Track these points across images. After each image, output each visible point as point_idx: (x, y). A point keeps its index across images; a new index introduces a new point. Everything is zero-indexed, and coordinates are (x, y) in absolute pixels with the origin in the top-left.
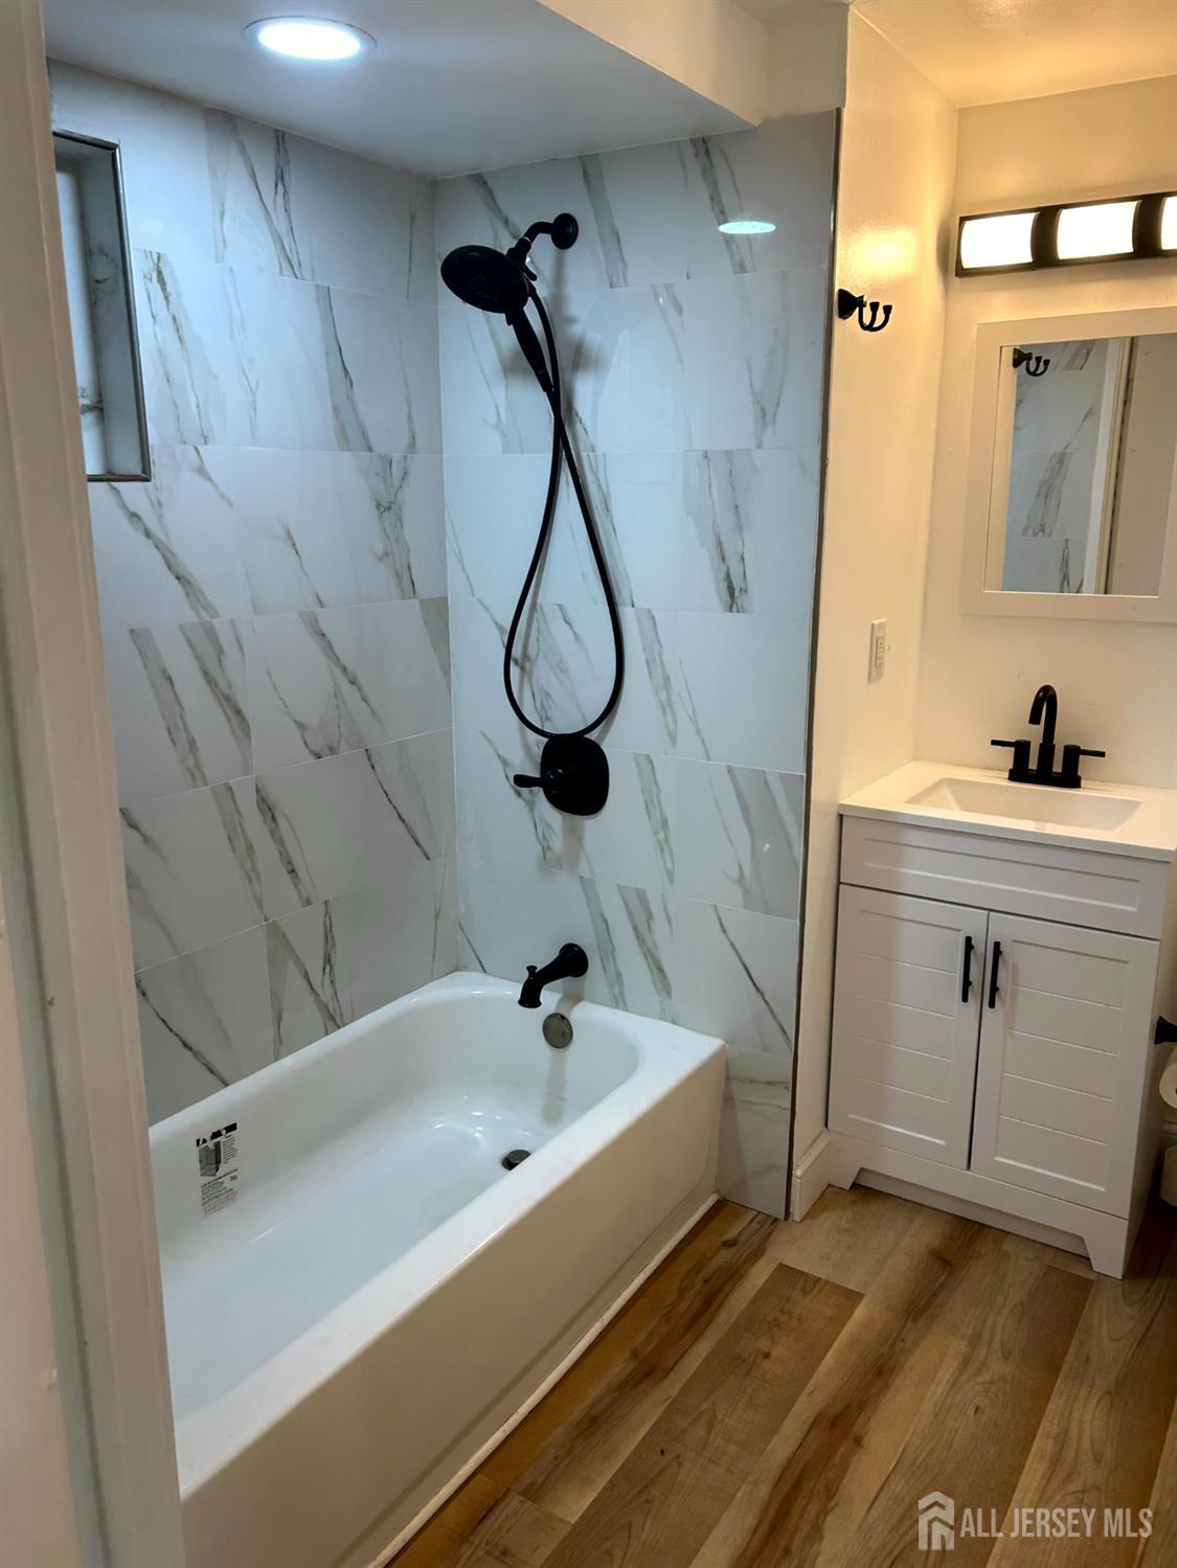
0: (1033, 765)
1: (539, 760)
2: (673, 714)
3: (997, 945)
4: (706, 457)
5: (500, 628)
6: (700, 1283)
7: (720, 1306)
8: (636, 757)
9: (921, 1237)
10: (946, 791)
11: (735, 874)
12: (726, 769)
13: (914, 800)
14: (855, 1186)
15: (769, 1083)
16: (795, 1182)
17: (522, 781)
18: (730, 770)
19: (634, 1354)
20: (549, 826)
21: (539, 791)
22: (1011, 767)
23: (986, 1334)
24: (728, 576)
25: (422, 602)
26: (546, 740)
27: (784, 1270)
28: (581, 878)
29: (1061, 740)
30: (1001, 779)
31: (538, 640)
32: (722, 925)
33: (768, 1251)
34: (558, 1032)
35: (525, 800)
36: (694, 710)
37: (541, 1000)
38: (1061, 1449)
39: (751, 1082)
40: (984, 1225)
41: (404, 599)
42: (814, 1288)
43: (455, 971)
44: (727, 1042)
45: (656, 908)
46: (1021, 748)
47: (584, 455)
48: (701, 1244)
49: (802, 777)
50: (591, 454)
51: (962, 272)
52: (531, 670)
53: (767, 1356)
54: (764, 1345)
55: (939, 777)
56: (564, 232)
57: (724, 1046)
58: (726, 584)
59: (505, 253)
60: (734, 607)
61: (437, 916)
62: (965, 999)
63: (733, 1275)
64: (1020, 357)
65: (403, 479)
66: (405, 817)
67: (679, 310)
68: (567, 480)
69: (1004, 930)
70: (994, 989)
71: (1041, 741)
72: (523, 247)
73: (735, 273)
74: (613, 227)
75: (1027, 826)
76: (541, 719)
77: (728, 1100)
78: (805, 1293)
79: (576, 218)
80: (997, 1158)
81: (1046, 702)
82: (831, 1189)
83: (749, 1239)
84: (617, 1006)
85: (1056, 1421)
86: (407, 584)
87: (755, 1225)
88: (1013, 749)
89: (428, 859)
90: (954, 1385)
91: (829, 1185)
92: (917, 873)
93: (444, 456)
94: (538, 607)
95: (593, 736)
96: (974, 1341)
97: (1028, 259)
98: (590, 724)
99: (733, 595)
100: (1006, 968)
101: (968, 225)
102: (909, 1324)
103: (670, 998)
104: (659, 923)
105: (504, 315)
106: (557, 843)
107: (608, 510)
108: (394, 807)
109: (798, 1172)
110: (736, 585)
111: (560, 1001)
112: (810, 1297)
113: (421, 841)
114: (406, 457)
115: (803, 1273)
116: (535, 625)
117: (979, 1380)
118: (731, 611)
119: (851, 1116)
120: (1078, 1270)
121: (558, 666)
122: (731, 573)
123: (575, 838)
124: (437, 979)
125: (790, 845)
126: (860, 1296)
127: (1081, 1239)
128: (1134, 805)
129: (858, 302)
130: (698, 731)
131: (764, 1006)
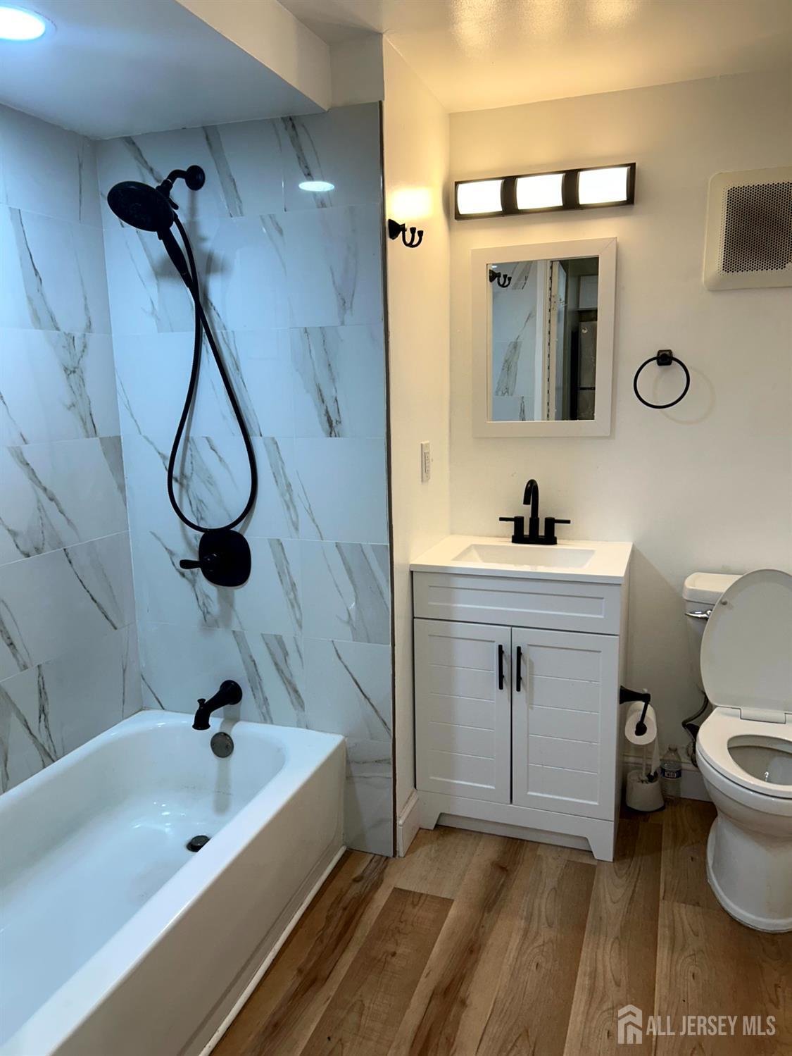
0: (526, 532)
1: (197, 549)
2: (295, 509)
3: (519, 649)
4: (306, 332)
5: (163, 457)
6: (341, 911)
7: (356, 927)
8: (270, 541)
9: (485, 854)
10: (474, 553)
11: (346, 618)
12: (335, 545)
13: (457, 558)
14: (437, 826)
15: (376, 761)
16: (399, 829)
17: (186, 564)
18: (337, 545)
19: (300, 971)
20: (207, 596)
21: (198, 571)
22: (513, 534)
23: (536, 912)
24: (327, 412)
25: (101, 439)
26: (201, 534)
27: (399, 893)
28: (234, 632)
29: (542, 515)
30: (508, 542)
31: (192, 463)
32: (338, 655)
33: (385, 881)
34: (222, 746)
35: (187, 579)
36: (310, 506)
37: (210, 723)
38: (595, 981)
39: (364, 763)
40: (524, 840)
41: (88, 437)
42: (419, 900)
43: (140, 710)
44: (346, 737)
45: (291, 648)
46: (518, 521)
47: (218, 332)
48: (338, 884)
49: (387, 546)
50: (224, 331)
51: (459, 217)
52: (188, 485)
53: (394, 954)
54: (390, 947)
55: (469, 545)
56: (195, 178)
57: (344, 739)
58: (326, 418)
59: (155, 187)
60: (333, 433)
61: (124, 671)
62: (501, 687)
63: (363, 901)
64: (493, 276)
65: (83, 351)
66: (96, 598)
67: (281, 232)
68: (207, 352)
69: (521, 638)
70: (519, 679)
71: (530, 516)
72: (167, 186)
73: (318, 207)
74: (230, 176)
75: (526, 568)
76: (197, 519)
77: (349, 778)
78: (414, 905)
79: (204, 170)
80: (529, 793)
81: (531, 492)
82: (421, 831)
83: (371, 874)
84: (265, 721)
85: (588, 964)
86: (90, 427)
87: (373, 864)
88: (513, 522)
89: (116, 628)
90: (520, 951)
91: (420, 829)
92: (465, 605)
93: (113, 335)
94: (190, 439)
95: (237, 529)
96: (529, 919)
97: (500, 209)
98: (234, 521)
99: (331, 426)
100: (525, 663)
101: (460, 186)
102: (486, 915)
103: (304, 710)
104: (293, 659)
105: (156, 233)
106: (215, 608)
107: (238, 370)
108: (88, 592)
109: (400, 822)
110: (333, 418)
111: (222, 723)
112: (417, 908)
113: (110, 617)
114: (85, 335)
115: (410, 892)
116: (189, 453)
117: (536, 945)
118: (331, 436)
119: (432, 778)
120: (586, 860)
121: (208, 481)
122: (329, 409)
123: (228, 603)
124: (127, 718)
125: (381, 593)
126: (453, 901)
127: (586, 839)
128: (592, 552)
129: (402, 228)
130: (313, 520)
131: (371, 707)
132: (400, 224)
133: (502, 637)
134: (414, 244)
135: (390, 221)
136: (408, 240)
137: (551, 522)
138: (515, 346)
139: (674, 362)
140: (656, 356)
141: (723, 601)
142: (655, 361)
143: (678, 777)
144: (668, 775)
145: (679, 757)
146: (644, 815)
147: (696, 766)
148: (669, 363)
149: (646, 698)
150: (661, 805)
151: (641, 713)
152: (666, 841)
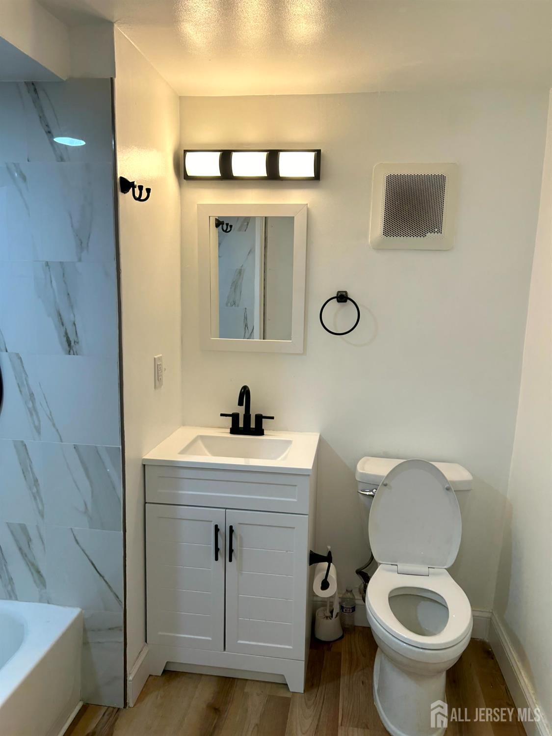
0: (241, 425)
2: (37, 417)
3: (231, 527)
4: (47, 265)
8: (14, 444)
9: (202, 697)
10: (201, 445)
11: (82, 508)
12: (73, 447)
13: (183, 452)
14: (165, 672)
15: (110, 629)
16: (128, 683)
18: (75, 447)
22: (231, 427)
24: (66, 334)
29: (253, 413)
30: (226, 433)
32: (76, 540)
36: (51, 412)
39: (99, 630)
40: (235, 679)
44: (83, 609)
45: (33, 535)
46: (235, 417)
49: (120, 448)
51: (187, 178)
55: (194, 436)
57: (81, 612)
58: (65, 338)
60: (72, 352)
67: (25, 179)
69: (234, 518)
70: (231, 551)
71: (244, 413)
73: (58, 161)
77: (86, 644)
80: (239, 642)
81: (245, 394)
82: (151, 677)
84: (10, 598)
87: (105, 718)
88: (231, 418)
91: (150, 675)
97: (219, 174)
99: (70, 345)
100: (236, 538)
101: (188, 154)
103: (46, 587)
104: (36, 544)
109: (130, 678)
110: (72, 338)
118: (70, 354)
119: (160, 633)
120: (282, 693)
122: (68, 331)
125: (114, 488)
127: (283, 675)
128: (289, 442)
129: (132, 185)
130: (54, 425)
131: (104, 583)
132: (131, 181)
133: (218, 518)
134: (142, 198)
135: (121, 178)
137: (259, 418)
139: (348, 300)
140: (336, 296)
141: (385, 483)
142: (336, 299)
143: (353, 611)
144: (346, 610)
145: (353, 595)
146: (328, 644)
147: (364, 602)
148: (345, 301)
149: (328, 559)
150: (340, 634)
151: (325, 572)
152: (344, 668)
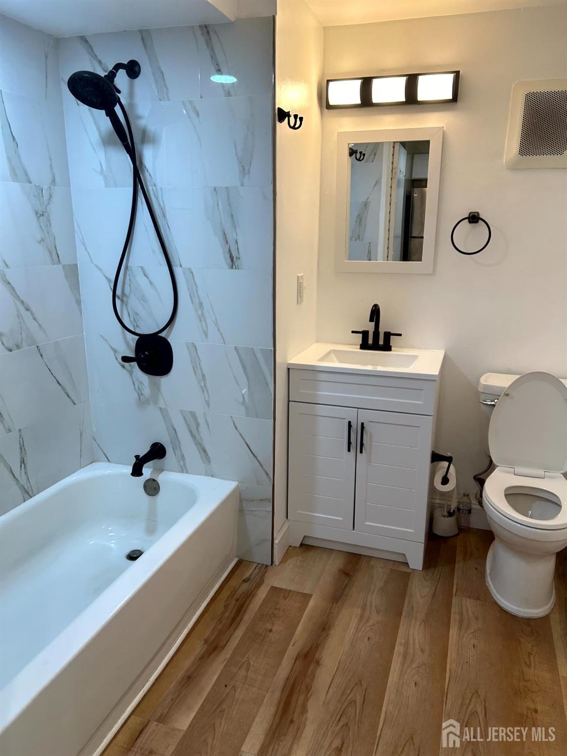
0: (370, 342)
1: (134, 348)
2: (205, 321)
3: (362, 424)
4: (215, 190)
5: (109, 280)
6: (234, 602)
7: (245, 612)
8: (187, 344)
9: (334, 564)
10: (333, 356)
11: (241, 400)
12: (234, 348)
13: (322, 359)
14: (302, 545)
15: (261, 500)
16: (275, 546)
17: (126, 359)
18: (236, 349)
19: (206, 641)
20: (141, 383)
21: (135, 364)
22: (361, 343)
23: (368, 604)
24: (230, 250)
25: (64, 266)
26: (137, 337)
27: (274, 589)
28: (160, 408)
29: (382, 330)
30: (357, 349)
31: (130, 285)
32: (235, 425)
33: (265, 581)
34: (152, 488)
35: (127, 370)
36: (216, 319)
37: (143, 472)
38: (407, 648)
39: (252, 501)
40: (361, 555)
41: (54, 264)
42: (288, 595)
43: (92, 463)
44: (240, 483)
45: (201, 421)
46: (365, 334)
47: (150, 188)
48: (233, 583)
49: (272, 350)
50: (154, 188)
51: (329, 107)
52: (127, 302)
53: (271, 631)
54: (268, 626)
55: (330, 350)
56: (133, 70)
57: (238, 485)
58: (229, 255)
59: (103, 76)
60: (234, 266)
61: (81, 434)
62: (349, 450)
63: (249, 595)
64: (352, 152)
65: (50, 199)
66: (60, 382)
67: (198, 115)
68: (142, 203)
69: (364, 416)
70: (362, 444)
71: (374, 330)
72: (112, 75)
73: (226, 96)
74: (160, 68)
75: (369, 368)
76: (134, 327)
77: (241, 511)
78: (285, 598)
79: (138, 62)
80: (367, 523)
81: (375, 314)
82: (291, 548)
83: (255, 577)
84: (182, 472)
85: (403, 637)
86: (56, 259)
87: (257, 570)
88: (361, 335)
89: (75, 404)
90: (357, 629)
91: (290, 546)
92: (325, 393)
93: (72, 188)
94: (129, 268)
95: (163, 335)
96: (364, 608)
97: (359, 102)
98: (160, 329)
99: (233, 261)
100: (366, 433)
101: (331, 84)
102: (334, 605)
103: (210, 464)
104: (203, 428)
105: (104, 111)
106: (147, 391)
107: (165, 217)
108: (55, 377)
109: (276, 542)
110: (235, 254)
111: (152, 472)
112: (287, 600)
113: (71, 395)
114: (50, 187)
115: (282, 589)
116: (128, 277)
117: (368, 625)
118: (232, 269)
119: (299, 512)
120: (403, 569)
121: (142, 300)
122: (231, 249)
123: (156, 388)
124: (83, 467)
125: (267, 383)
126: (312, 595)
127: (404, 555)
128: (415, 357)
129: (287, 115)
130: (219, 330)
131: (258, 463)
132: (286, 111)
133: (351, 415)
134: (296, 126)
135: (279, 109)
136: (292, 124)
137: (388, 335)
138: (366, 204)
139: (480, 220)
140: (467, 216)
141: (507, 393)
142: (467, 220)
143: (468, 513)
144: (462, 512)
145: (470, 500)
146: (444, 539)
147: (482, 506)
148: (477, 222)
149: (449, 460)
150: (457, 532)
151: (446, 470)
152: (459, 557)
